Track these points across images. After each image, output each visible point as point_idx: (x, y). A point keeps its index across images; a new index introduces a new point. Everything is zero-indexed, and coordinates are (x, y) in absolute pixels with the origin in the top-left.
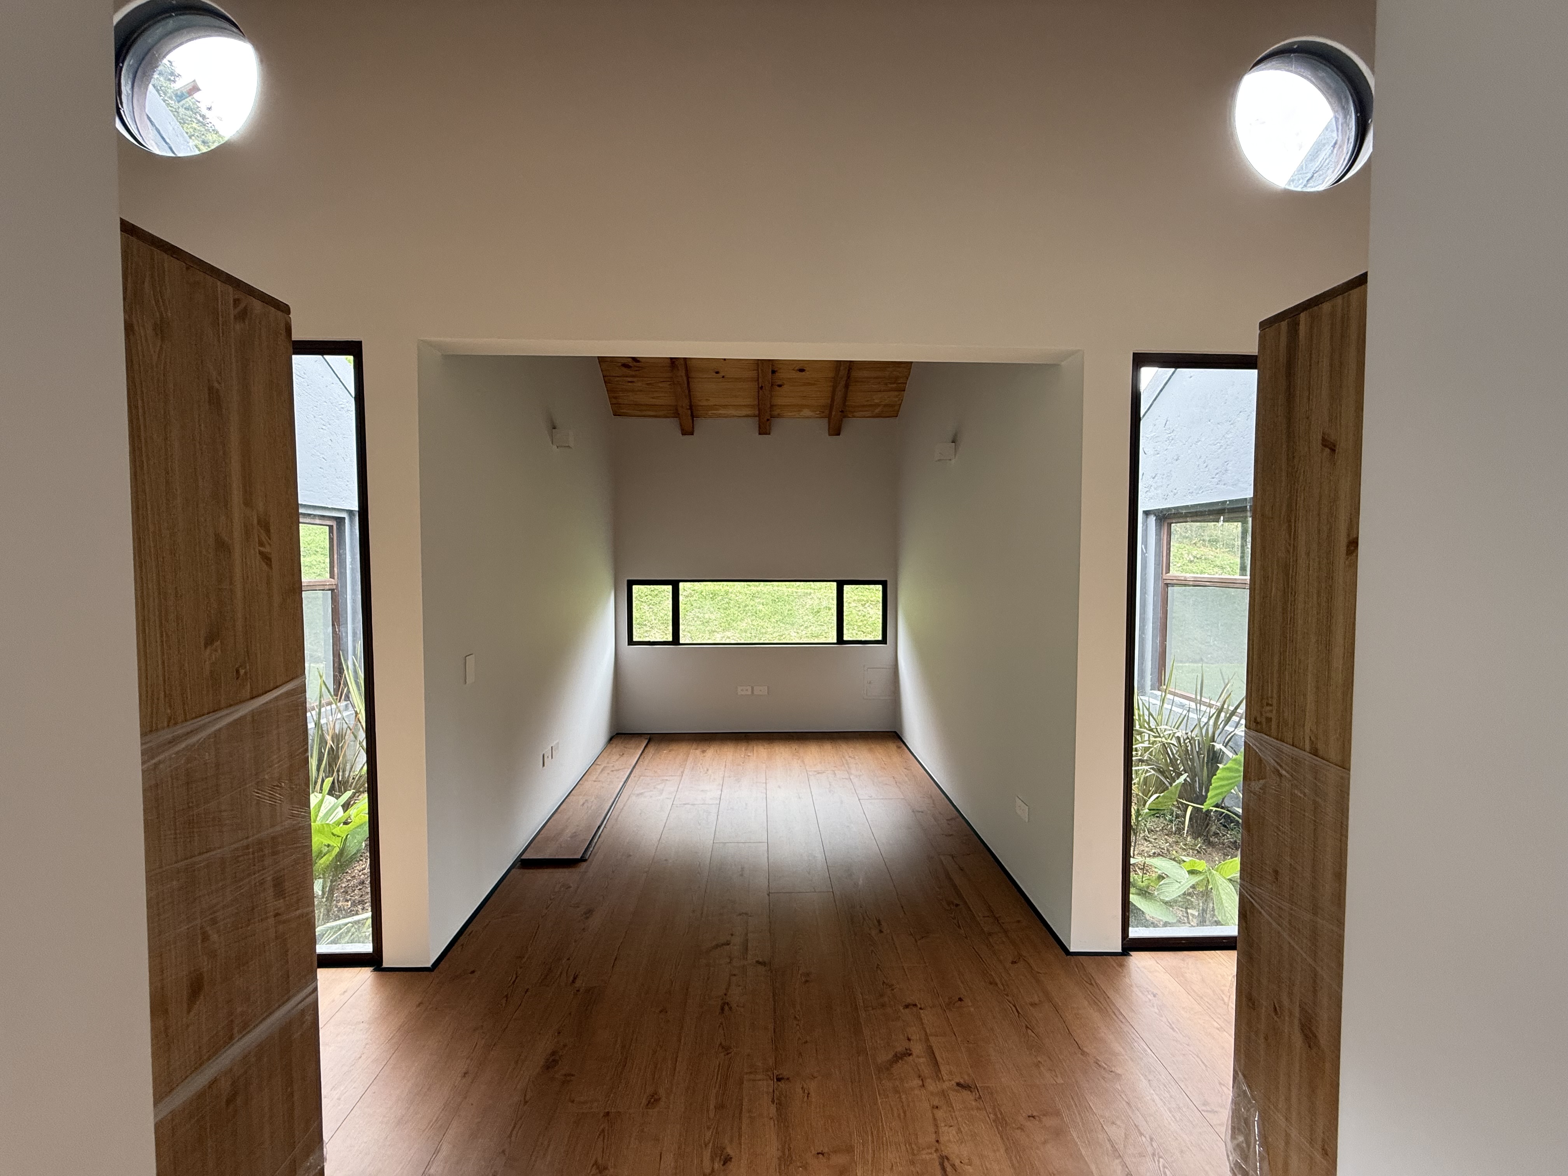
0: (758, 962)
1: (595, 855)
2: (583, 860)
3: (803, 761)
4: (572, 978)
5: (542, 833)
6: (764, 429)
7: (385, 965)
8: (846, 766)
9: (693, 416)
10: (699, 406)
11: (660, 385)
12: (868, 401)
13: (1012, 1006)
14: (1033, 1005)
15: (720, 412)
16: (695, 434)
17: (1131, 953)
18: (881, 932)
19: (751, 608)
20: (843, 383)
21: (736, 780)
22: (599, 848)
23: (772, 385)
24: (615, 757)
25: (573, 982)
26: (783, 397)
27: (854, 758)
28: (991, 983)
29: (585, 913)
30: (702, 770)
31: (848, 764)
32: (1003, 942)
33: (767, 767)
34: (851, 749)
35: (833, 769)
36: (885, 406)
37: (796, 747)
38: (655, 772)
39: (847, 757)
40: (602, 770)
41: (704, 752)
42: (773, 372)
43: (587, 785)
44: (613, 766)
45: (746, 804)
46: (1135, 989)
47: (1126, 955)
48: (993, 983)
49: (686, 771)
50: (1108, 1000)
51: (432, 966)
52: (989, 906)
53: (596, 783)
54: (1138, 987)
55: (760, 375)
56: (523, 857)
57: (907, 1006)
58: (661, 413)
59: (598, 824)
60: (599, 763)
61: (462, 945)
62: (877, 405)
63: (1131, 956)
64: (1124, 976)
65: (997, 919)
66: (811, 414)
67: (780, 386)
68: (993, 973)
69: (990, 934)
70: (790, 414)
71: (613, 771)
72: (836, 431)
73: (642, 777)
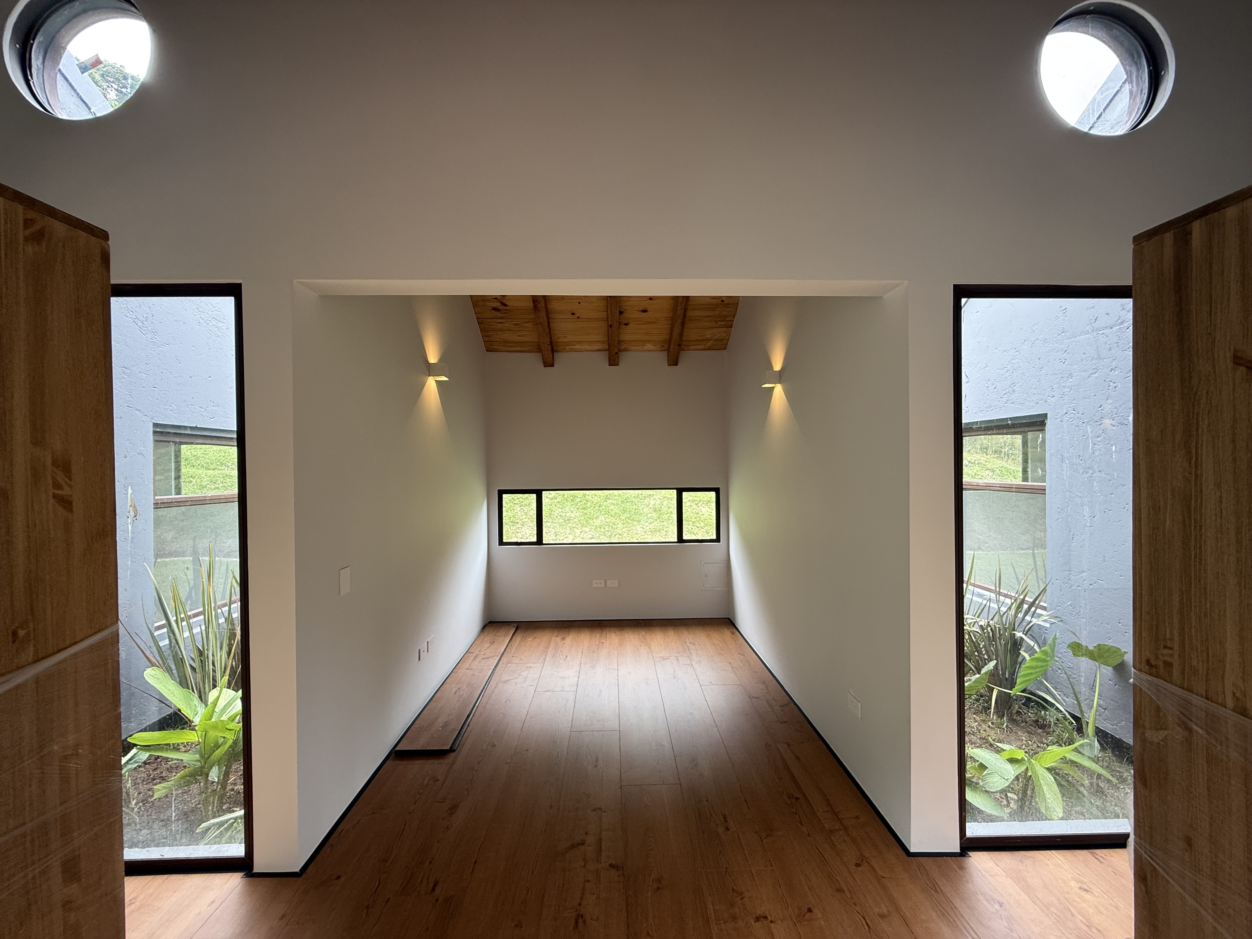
0: (611, 865)
1: (463, 745)
2: (451, 750)
3: (649, 647)
4: (431, 885)
5: (416, 722)
6: (613, 361)
7: (256, 870)
8: (688, 652)
9: (553, 351)
10: (557, 342)
11: (525, 325)
12: (701, 336)
13: (861, 918)
14: (882, 916)
15: (575, 347)
16: (555, 365)
17: (969, 853)
18: (728, 829)
19: (604, 508)
20: (680, 321)
21: (591, 667)
22: (467, 738)
23: (620, 324)
24: (486, 645)
25: (433, 890)
26: (628, 334)
27: (694, 644)
28: (838, 890)
29: (450, 809)
30: (561, 657)
31: (689, 649)
32: (845, 841)
33: (618, 654)
34: (692, 635)
35: (677, 655)
36: (716, 340)
37: (644, 634)
38: (521, 659)
39: (688, 643)
40: (475, 658)
41: (563, 639)
42: (621, 313)
43: (461, 672)
44: (484, 654)
45: (600, 691)
46: (980, 897)
47: (964, 856)
48: (840, 890)
49: (547, 659)
50: (955, 909)
51: (300, 870)
52: (828, 800)
53: (468, 671)
54: (982, 894)
55: (610, 316)
56: (397, 749)
57: (757, 919)
58: (527, 349)
59: (468, 713)
60: (472, 651)
61: (332, 846)
62: (709, 340)
63: (970, 857)
64: (968, 882)
65: (836, 814)
66: (653, 348)
67: (626, 324)
68: (838, 878)
69: (832, 832)
70: (635, 348)
71: (483, 659)
72: (674, 362)
73: (509, 665)
